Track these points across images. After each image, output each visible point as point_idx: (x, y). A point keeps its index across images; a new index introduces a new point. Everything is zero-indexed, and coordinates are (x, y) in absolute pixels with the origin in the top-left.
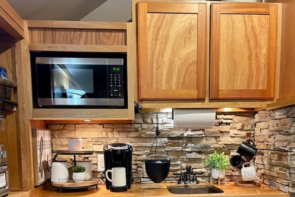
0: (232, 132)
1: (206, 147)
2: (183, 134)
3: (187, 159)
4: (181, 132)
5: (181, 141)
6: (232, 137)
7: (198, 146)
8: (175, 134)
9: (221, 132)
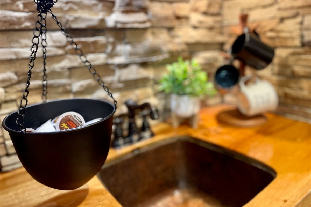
0: (195, 18)
1: (155, 51)
2: (103, 21)
3: (120, 82)
4: (97, 14)
5: (101, 39)
6: (195, 27)
7: (140, 48)
8: (84, 20)
9: (178, 18)
